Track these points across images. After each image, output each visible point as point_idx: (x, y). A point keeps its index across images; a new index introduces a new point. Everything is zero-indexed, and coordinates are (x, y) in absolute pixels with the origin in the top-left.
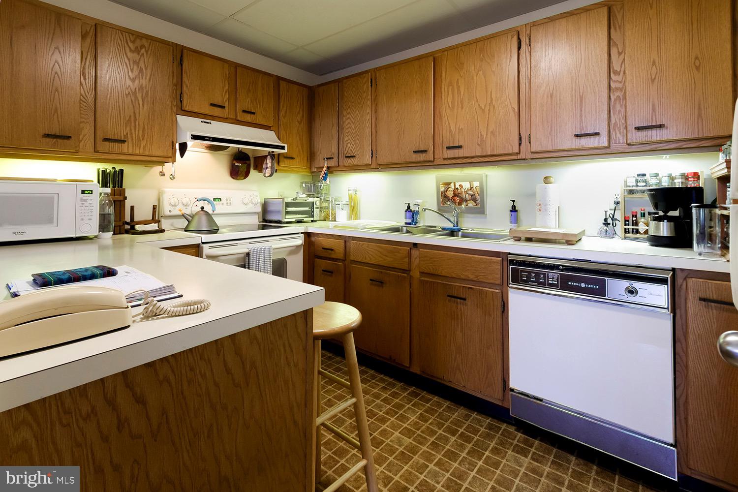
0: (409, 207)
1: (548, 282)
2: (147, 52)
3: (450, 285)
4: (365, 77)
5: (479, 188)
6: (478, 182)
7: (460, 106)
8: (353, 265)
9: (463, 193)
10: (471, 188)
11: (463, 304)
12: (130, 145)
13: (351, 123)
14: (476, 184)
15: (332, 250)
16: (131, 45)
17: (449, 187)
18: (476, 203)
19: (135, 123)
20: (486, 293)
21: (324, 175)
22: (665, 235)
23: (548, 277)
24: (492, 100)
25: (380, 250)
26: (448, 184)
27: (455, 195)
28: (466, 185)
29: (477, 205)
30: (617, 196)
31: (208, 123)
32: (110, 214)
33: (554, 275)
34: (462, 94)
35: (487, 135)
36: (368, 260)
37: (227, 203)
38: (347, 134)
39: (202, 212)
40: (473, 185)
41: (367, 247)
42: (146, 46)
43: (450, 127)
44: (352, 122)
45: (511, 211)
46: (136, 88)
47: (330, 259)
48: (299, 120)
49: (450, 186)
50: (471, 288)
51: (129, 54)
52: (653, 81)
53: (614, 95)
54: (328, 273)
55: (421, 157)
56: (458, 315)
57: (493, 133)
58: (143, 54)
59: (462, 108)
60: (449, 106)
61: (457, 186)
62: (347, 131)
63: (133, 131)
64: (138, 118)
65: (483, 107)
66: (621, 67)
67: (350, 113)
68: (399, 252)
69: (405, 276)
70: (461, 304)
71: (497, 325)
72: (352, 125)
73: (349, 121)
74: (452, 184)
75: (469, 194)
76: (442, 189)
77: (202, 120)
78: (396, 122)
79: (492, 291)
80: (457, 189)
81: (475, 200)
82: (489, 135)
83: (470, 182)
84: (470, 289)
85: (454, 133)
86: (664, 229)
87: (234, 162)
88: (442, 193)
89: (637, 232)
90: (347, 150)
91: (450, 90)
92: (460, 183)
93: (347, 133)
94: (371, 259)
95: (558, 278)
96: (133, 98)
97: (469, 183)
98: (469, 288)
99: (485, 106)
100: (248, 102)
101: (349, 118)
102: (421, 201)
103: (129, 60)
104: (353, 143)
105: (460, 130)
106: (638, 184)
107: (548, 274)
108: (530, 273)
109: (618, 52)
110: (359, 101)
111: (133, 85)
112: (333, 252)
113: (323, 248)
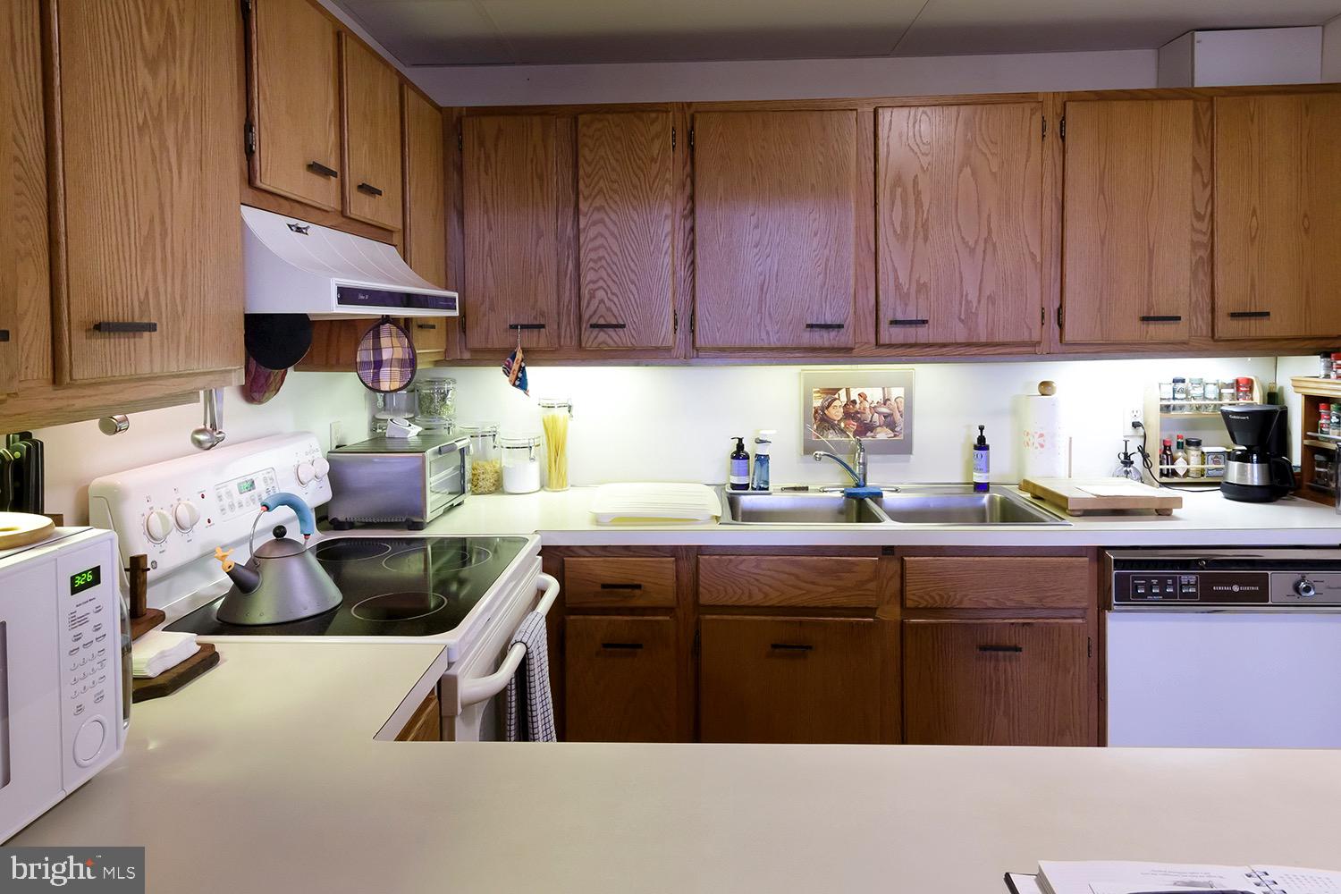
0: (740, 446)
1: (1181, 590)
3: (981, 624)
4: (653, 122)
5: (903, 400)
6: (903, 389)
7: (922, 234)
8: (708, 617)
9: (868, 411)
10: (886, 401)
11: (1010, 661)
13: (607, 234)
14: (897, 393)
15: (638, 587)
17: (835, 399)
18: (893, 430)
20: (1060, 628)
21: (521, 375)
22: (1256, 484)
23: (1180, 581)
24: (990, 232)
25: (795, 570)
26: (832, 392)
27: (848, 415)
28: (875, 395)
29: (895, 436)
30: (1135, 413)
33: (1189, 578)
34: (926, 208)
35: (979, 301)
36: (758, 599)
37: (268, 491)
38: (591, 264)
39: (279, 547)
40: (889, 393)
41: (757, 566)
43: (897, 278)
44: (612, 234)
45: (976, 448)
46: (161, 100)
47: (633, 611)
49: (837, 396)
50: (1029, 623)
52: (1253, 240)
53: (1196, 255)
54: (624, 650)
55: (826, 338)
56: (998, 683)
57: (991, 299)
59: (926, 239)
60: (895, 231)
61: (854, 396)
62: (593, 255)
63: (160, 277)
65: (971, 243)
66: (1206, 208)
67: (603, 207)
68: (850, 571)
69: (870, 623)
70: (1005, 660)
71: (1081, 685)
72: (611, 240)
73: (599, 228)
74: (843, 393)
75: (879, 413)
76: (817, 403)
78: (756, 250)
79: (1069, 624)
80: (854, 402)
81: (890, 423)
82: (984, 302)
83: (883, 389)
84: (1025, 626)
85: (905, 290)
86: (1253, 474)
88: (816, 412)
89: (1174, 473)
90: (592, 308)
91: (898, 197)
92: (860, 390)
93: (595, 262)
94: (766, 595)
95: (1196, 582)
97: (881, 389)
98: (1024, 624)
99: (976, 242)
101: (602, 221)
102: (774, 432)
104: (615, 290)
105: (922, 287)
106: (1176, 396)
107: (1180, 577)
108: (1148, 579)
109: (1203, 182)
110: (635, 180)
111: (154, 85)
112: (637, 592)
113: (604, 586)
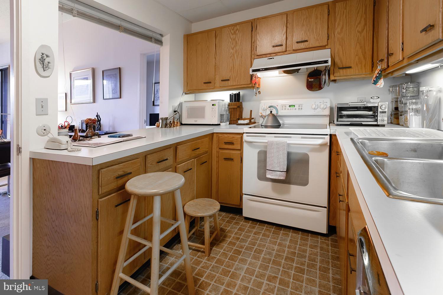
2: (239, 32)
12: (232, 81)
16: (232, 31)
19: (234, 70)
21: (375, 79)
31: (272, 58)
32: (224, 115)
37: (299, 109)
38: (390, 30)
39: (271, 114)
42: (239, 29)
48: (360, 30)
51: (232, 36)
58: (237, 34)
62: (390, 26)
63: (233, 74)
64: (235, 67)
72: (392, 17)
77: (268, 58)
87: (308, 78)
90: (390, 48)
93: (390, 28)
96: (233, 58)
100: (302, 34)
103: (231, 39)
111: (233, 51)
